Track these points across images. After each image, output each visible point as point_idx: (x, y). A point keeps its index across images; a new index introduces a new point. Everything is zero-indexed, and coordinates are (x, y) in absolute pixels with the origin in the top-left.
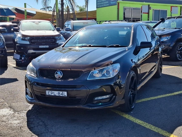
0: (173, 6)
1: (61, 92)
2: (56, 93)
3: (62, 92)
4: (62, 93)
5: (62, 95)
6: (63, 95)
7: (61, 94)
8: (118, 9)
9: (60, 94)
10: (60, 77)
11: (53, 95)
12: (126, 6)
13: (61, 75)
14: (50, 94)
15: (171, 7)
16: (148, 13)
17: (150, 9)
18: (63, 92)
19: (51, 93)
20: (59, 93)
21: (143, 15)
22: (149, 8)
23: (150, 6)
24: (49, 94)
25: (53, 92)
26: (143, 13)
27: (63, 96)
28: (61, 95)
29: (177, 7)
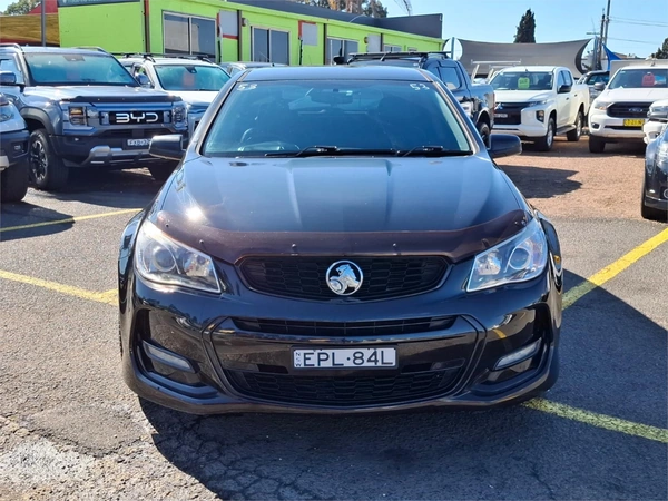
0: (304, 22)
1: (367, 353)
2: (344, 357)
3: (372, 351)
4: (375, 354)
5: (373, 364)
6: (376, 361)
7: (369, 360)
8: (146, 14)
9: (361, 358)
10: (353, 289)
11: (328, 364)
12: (169, 9)
13: (358, 279)
14: (313, 361)
15: (301, 22)
16: (238, 38)
17: (244, 25)
18: (379, 351)
19: (319, 360)
20: (357, 355)
21: (224, 41)
22: (241, 22)
23: (243, 15)
24: (308, 362)
25: (329, 352)
26: (224, 36)
27: (379, 364)
28: (366, 364)
29: (314, 23)
